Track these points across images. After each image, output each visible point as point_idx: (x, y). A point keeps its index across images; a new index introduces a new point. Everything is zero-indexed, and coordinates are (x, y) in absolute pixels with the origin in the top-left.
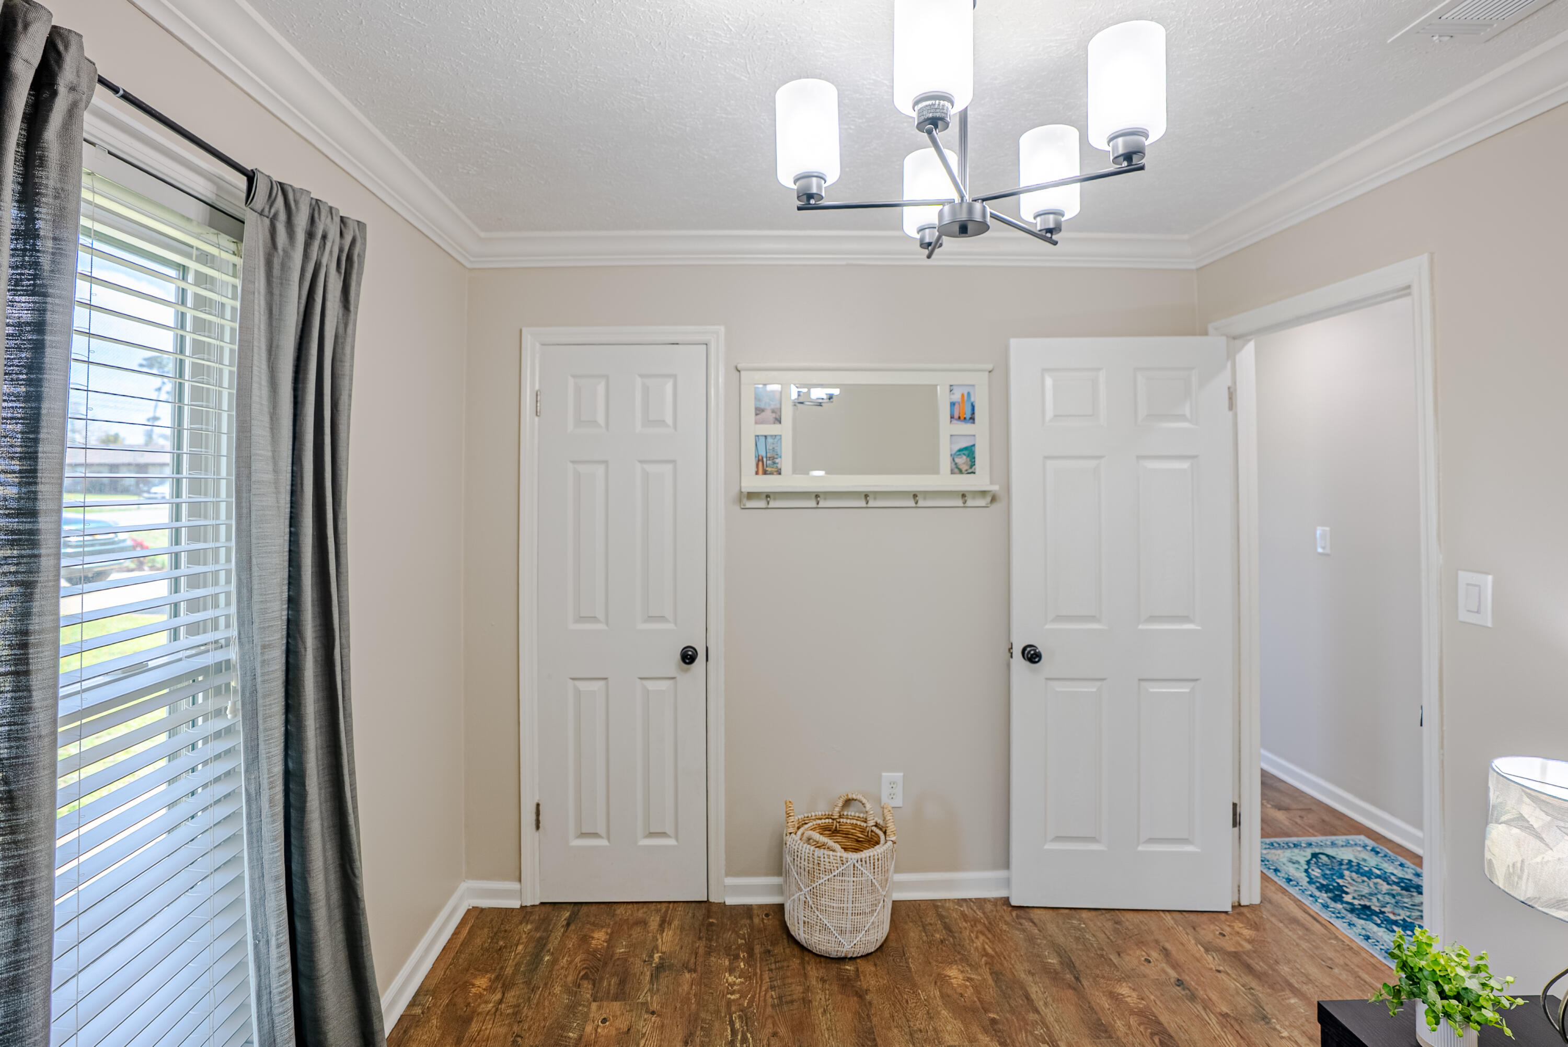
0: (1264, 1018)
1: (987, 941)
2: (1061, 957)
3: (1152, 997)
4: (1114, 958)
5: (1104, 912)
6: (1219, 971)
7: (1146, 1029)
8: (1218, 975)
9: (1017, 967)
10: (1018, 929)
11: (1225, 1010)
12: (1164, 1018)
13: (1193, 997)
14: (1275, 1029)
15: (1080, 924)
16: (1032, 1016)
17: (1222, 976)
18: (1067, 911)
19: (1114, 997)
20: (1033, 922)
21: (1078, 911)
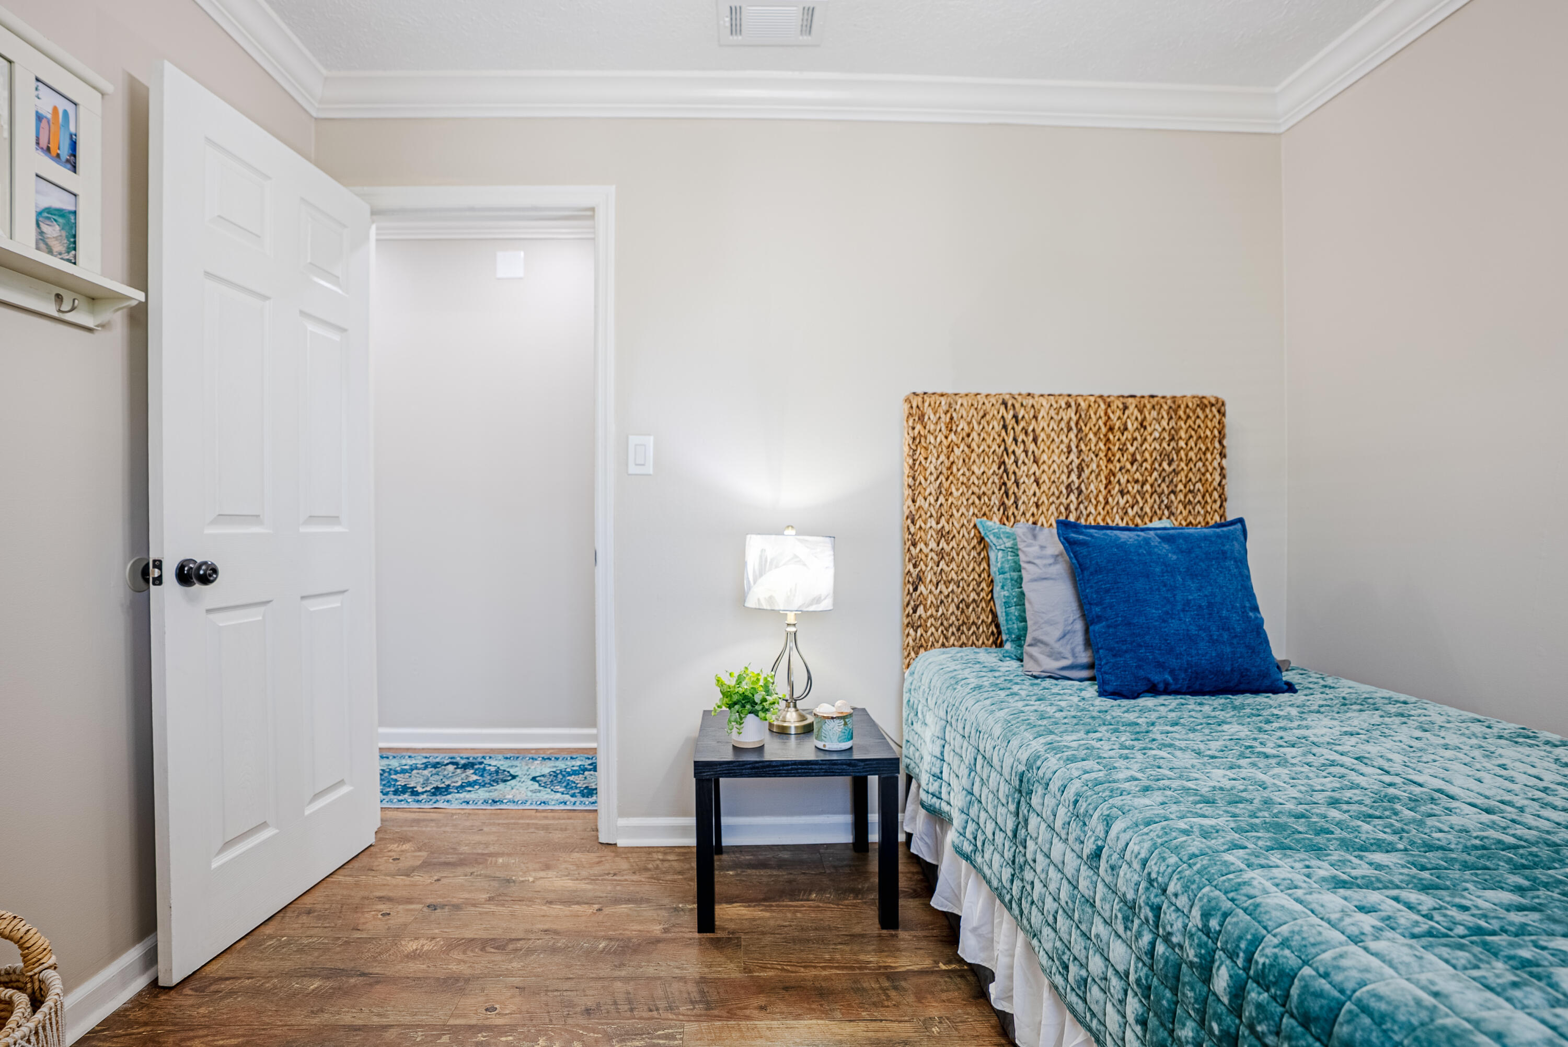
0: (508, 881)
1: (210, 1038)
2: (318, 976)
3: (437, 931)
4: (357, 935)
5: (281, 914)
6: (438, 880)
7: (472, 951)
8: (441, 882)
9: (293, 1022)
10: (222, 998)
11: (486, 896)
12: (469, 934)
13: (457, 907)
14: (523, 881)
15: (280, 940)
16: (391, 1035)
17: (444, 881)
18: (244, 943)
19: (414, 956)
20: (227, 979)
21: (254, 933)
